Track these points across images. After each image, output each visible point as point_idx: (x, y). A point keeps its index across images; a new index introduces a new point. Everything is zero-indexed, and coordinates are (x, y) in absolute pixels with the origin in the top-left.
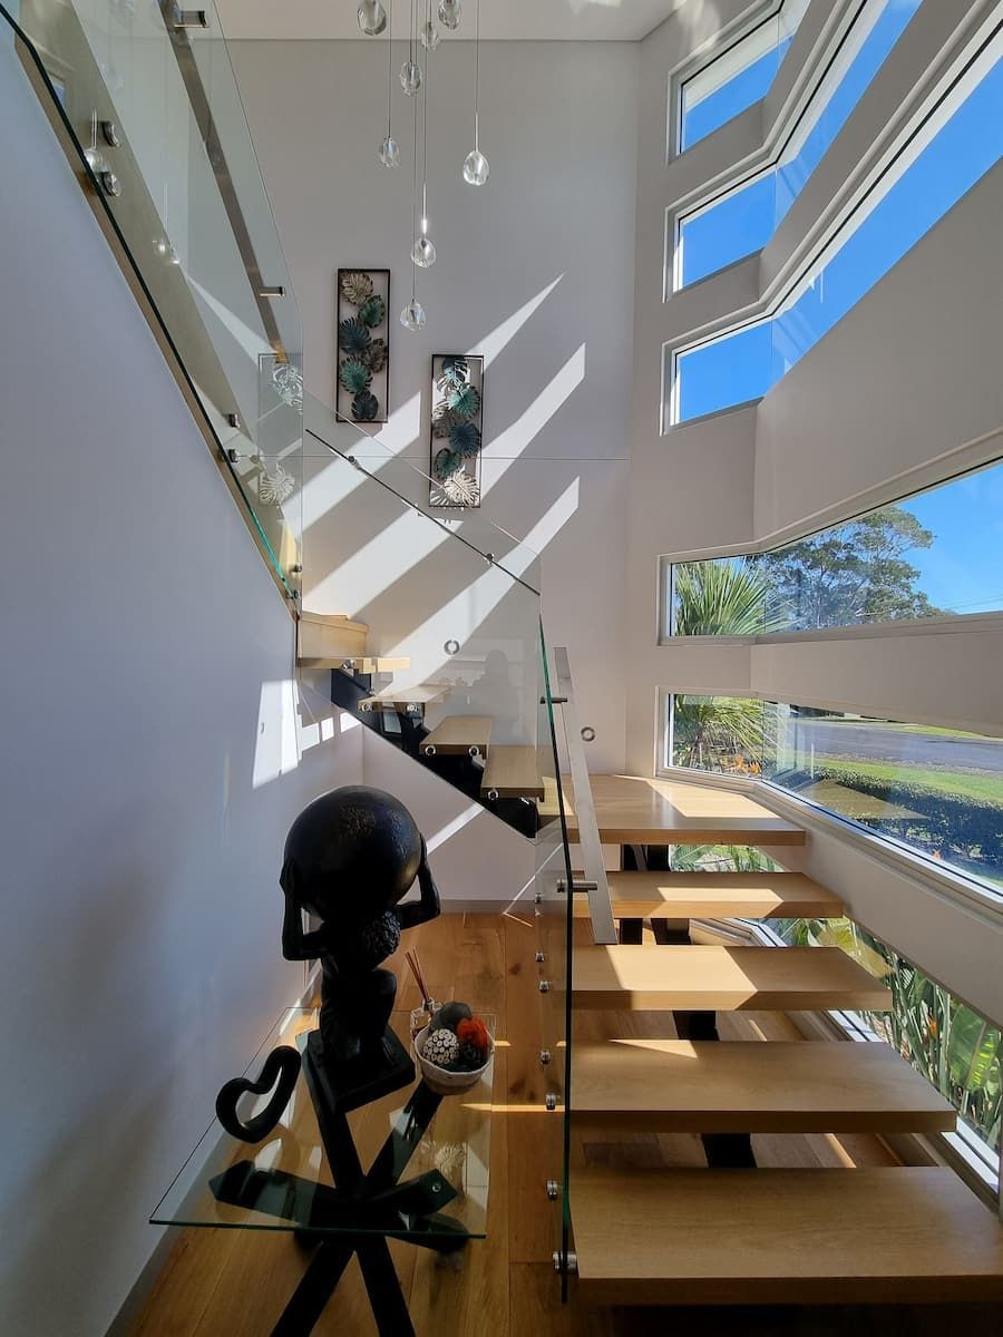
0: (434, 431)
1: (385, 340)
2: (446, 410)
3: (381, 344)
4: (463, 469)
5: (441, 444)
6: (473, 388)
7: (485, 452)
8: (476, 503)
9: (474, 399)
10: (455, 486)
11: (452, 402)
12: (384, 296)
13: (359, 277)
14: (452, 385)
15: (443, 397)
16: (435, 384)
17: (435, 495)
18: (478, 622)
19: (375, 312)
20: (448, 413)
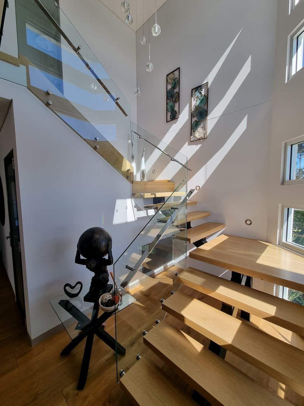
0: (192, 116)
1: (178, 91)
2: (196, 107)
3: (177, 93)
4: (202, 126)
5: (195, 119)
6: (204, 95)
7: (209, 117)
8: (206, 137)
9: (205, 100)
10: (199, 133)
11: (198, 103)
12: (178, 78)
13: (172, 74)
14: (198, 97)
15: (195, 102)
16: (193, 99)
17: (193, 137)
18: (208, 177)
19: (176, 83)
20: (197, 108)
